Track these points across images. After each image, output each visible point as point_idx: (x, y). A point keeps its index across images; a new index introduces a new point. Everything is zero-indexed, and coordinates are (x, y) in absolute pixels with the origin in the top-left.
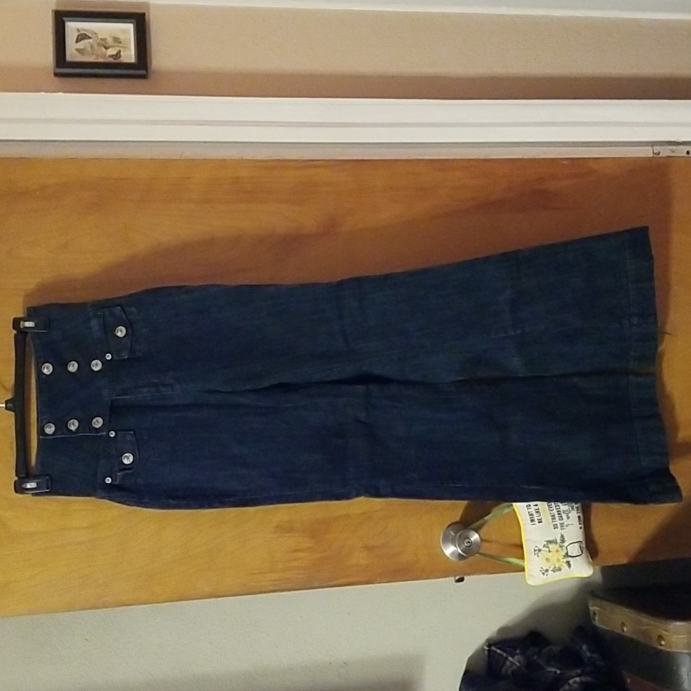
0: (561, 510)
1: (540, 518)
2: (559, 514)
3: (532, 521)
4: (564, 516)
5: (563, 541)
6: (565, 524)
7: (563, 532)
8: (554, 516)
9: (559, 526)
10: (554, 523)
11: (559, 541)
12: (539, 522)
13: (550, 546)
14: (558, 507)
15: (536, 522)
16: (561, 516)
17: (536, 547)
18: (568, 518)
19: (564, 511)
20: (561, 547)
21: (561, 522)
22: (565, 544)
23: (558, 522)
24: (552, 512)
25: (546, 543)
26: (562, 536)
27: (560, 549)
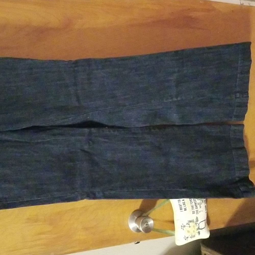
0: (197, 203)
1: (185, 207)
2: (196, 205)
3: (181, 209)
4: (198, 206)
5: (197, 220)
6: (199, 211)
7: (198, 215)
8: (193, 206)
9: (195, 212)
10: (193, 210)
11: (195, 221)
12: (185, 210)
13: (190, 223)
14: (195, 201)
15: (183, 210)
16: (197, 207)
17: (183, 224)
18: (200, 207)
19: (198, 203)
20: (196, 224)
21: (197, 210)
22: (198, 222)
23: (195, 210)
24: (192, 204)
25: (188, 222)
26: (197, 218)
27: (195, 225)
